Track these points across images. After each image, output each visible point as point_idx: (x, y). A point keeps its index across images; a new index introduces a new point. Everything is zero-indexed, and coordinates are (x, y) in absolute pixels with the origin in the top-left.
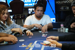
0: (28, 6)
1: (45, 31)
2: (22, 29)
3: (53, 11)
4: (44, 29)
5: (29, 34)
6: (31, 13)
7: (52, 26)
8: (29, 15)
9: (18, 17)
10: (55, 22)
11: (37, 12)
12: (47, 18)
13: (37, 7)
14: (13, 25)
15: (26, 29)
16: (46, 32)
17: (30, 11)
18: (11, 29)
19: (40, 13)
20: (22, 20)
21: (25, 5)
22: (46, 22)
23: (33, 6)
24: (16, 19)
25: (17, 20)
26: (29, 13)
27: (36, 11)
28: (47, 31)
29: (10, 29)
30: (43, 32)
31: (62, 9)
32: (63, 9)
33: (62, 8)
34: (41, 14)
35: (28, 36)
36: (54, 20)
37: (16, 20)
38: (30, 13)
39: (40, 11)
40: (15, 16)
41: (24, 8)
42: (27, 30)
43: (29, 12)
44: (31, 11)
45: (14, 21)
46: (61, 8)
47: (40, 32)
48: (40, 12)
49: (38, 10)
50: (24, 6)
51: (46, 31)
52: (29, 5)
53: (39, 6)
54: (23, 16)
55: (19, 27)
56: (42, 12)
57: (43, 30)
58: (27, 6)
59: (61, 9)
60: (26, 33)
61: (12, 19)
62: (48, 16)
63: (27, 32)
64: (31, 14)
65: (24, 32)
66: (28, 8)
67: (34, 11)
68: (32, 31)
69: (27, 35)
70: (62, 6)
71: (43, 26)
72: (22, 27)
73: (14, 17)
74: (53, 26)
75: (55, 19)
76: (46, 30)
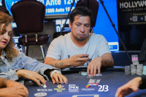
0: (55, 13)
1: (95, 71)
2: (41, 68)
3: (114, 26)
4: (92, 67)
5: (57, 80)
6: (63, 29)
7: (111, 61)
8: (56, 35)
9: (31, 39)
10: (117, 50)
11: (76, 29)
12: (100, 43)
13: (76, 17)
14: (21, 59)
15: (51, 68)
16: (97, 75)
17: (59, 25)
18: (17, 71)
19: (82, 30)
20: (41, 46)
21: (46, 12)
22: (97, 51)
23: (67, 14)
24: (27, 45)
25: (30, 46)
26: (57, 31)
27: (75, 26)
28: (99, 71)
29: (15, 71)
30: (90, 74)
31: (134, 21)
32: (137, 20)
33: (135, 19)
34: (86, 33)
35: (56, 83)
36: (115, 47)
37: (26, 48)
38: (58, 29)
39: (82, 26)
40: (23, 37)
41: (46, 20)
42: (53, 70)
43: (58, 27)
44: (62, 26)
45: (21, 49)
46: (131, 19)
47: (84, 74)
48: (82, 28)
49: (79, 24)
50: (46, 15)
51: (97, 73)
52: (57, 13)
53: (80, 14)
54: (43, 37)
55: (34, 63)
56: (89, 28)
57: (90, 71)
58: (52, 13)
59: (132, 21)
60: (51, 76)
61: (16, 45)
62: (102, 36)
63: (52, 74)
64: (63, 33)
65: (45, 76)
66: (55, 19)
67: (70, 26)
68: (64, 73)
69: (54, 82)
70: (134, 14)
71: (91, 59)
72: (41, 64)
73: (23, 41)
74: (113, 61)
75: (117, 44)
76: (97, 70)
